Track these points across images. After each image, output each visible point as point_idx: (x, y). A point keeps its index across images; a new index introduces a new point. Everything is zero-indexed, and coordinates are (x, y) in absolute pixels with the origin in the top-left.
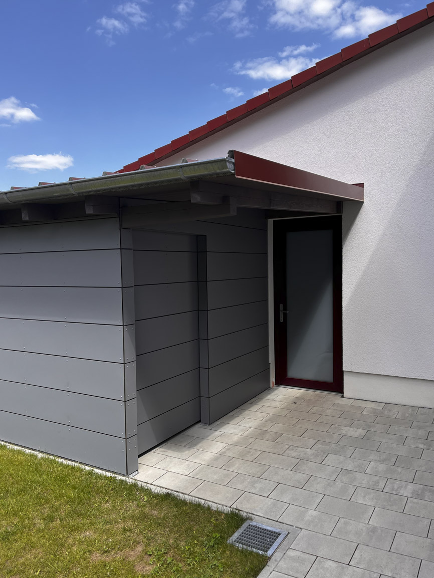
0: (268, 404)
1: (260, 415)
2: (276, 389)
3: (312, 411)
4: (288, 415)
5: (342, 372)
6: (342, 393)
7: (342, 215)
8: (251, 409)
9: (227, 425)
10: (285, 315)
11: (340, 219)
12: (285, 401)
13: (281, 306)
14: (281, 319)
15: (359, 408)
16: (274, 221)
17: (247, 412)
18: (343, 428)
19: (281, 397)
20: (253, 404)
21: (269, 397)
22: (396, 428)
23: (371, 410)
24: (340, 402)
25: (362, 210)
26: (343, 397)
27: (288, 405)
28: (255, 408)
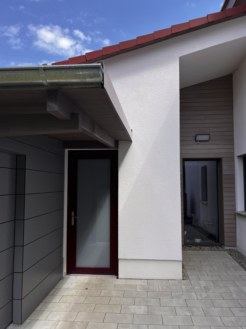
0: (66, 293)
1: (63, 306)
2: (68, 278)
3: (102, 294)
4: (86, 302)
5: (118, 259)
6: (118, 275)
7: (118, 150)
8: (53, 301)
9: (38, 322)
10: (75, 220)
11: (117, 152)
12: (78, 288)
13: (73, 213)
14: (72, 222)
15: (132, 286)
16: (68, 151)
17: (51, 305)
18: (130, 307)
19: (74, 284)
20: (54, 295)
21: (65, 286)
22: (164, 300)
23: (141, 286)
24: (118, 283)
25: (131, 147)
26: (118, 278)
27: (81, 292)
28: (56, 299)
